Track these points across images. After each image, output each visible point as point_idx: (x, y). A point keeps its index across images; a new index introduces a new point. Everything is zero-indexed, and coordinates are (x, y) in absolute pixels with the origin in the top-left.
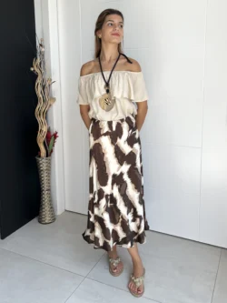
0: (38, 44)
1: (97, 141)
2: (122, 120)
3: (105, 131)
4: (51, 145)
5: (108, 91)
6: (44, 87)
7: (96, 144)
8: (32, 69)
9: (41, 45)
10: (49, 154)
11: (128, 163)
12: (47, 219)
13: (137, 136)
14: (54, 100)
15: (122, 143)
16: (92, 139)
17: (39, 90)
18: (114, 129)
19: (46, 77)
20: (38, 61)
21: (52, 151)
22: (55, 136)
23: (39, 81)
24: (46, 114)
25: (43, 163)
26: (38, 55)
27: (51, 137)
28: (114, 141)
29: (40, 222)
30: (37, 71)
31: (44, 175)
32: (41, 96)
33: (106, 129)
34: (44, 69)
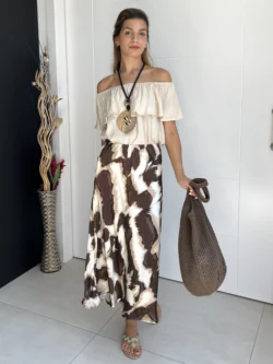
0: (41, 54)
1: (105, 168)
2: (142, 147)
3: (117, 157)
4: (56, 176)
5: (128, 108)
6: (48, 106)
7: (103, 172)
8: (34, 84)
9: (45, 55)
10: (54, 187)
11: (139, 206)
12: (52, 267)
13: (158, 173)
14: (61, 121)
15: (137, 175)
16: (99, 164)
17: (42, 109)
18: (129, 155)
19: (51, 93)
20: (42, 73)
21: (57, 183)
22: (62, 165)
23: (42, 98)
24: (50, 138)
25: (46, 197)
26: (41, 66)
27: (56, 167)
28: (126, 171)
29: (42, 270)
30: (41, 85)
31: (48, 213)
32: (44, 116)
33: (119, 154)
34: (49, 84)
